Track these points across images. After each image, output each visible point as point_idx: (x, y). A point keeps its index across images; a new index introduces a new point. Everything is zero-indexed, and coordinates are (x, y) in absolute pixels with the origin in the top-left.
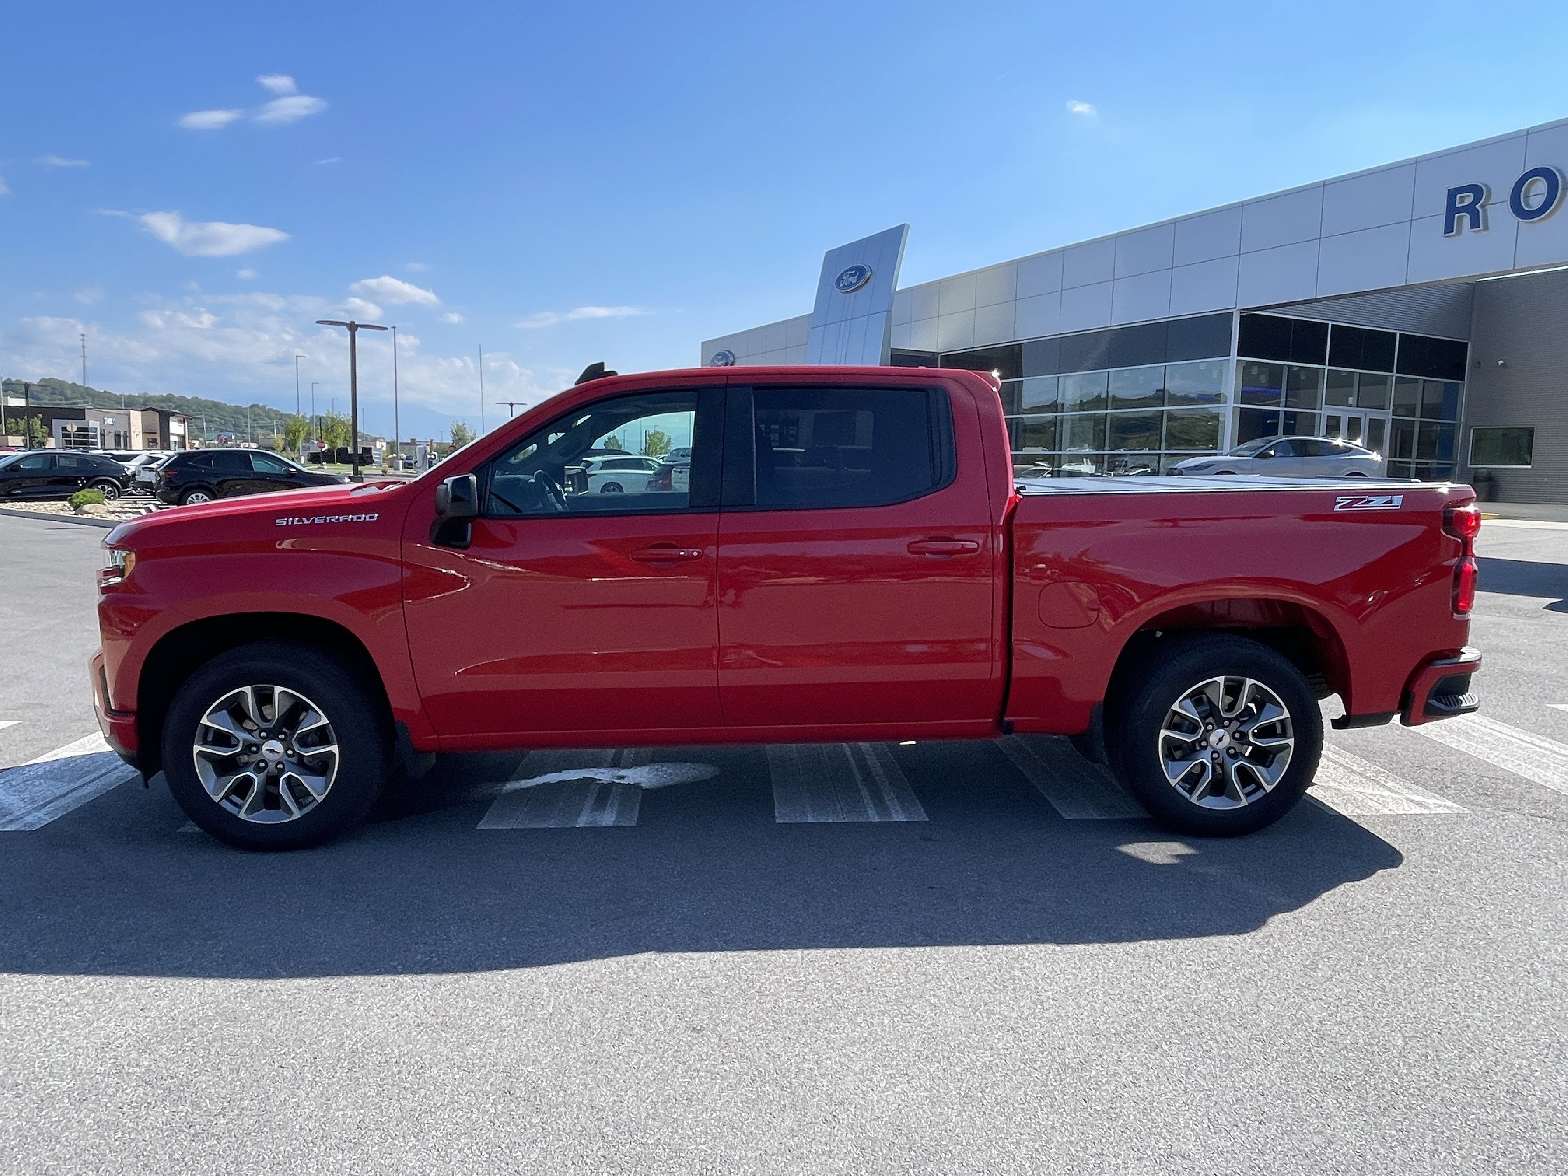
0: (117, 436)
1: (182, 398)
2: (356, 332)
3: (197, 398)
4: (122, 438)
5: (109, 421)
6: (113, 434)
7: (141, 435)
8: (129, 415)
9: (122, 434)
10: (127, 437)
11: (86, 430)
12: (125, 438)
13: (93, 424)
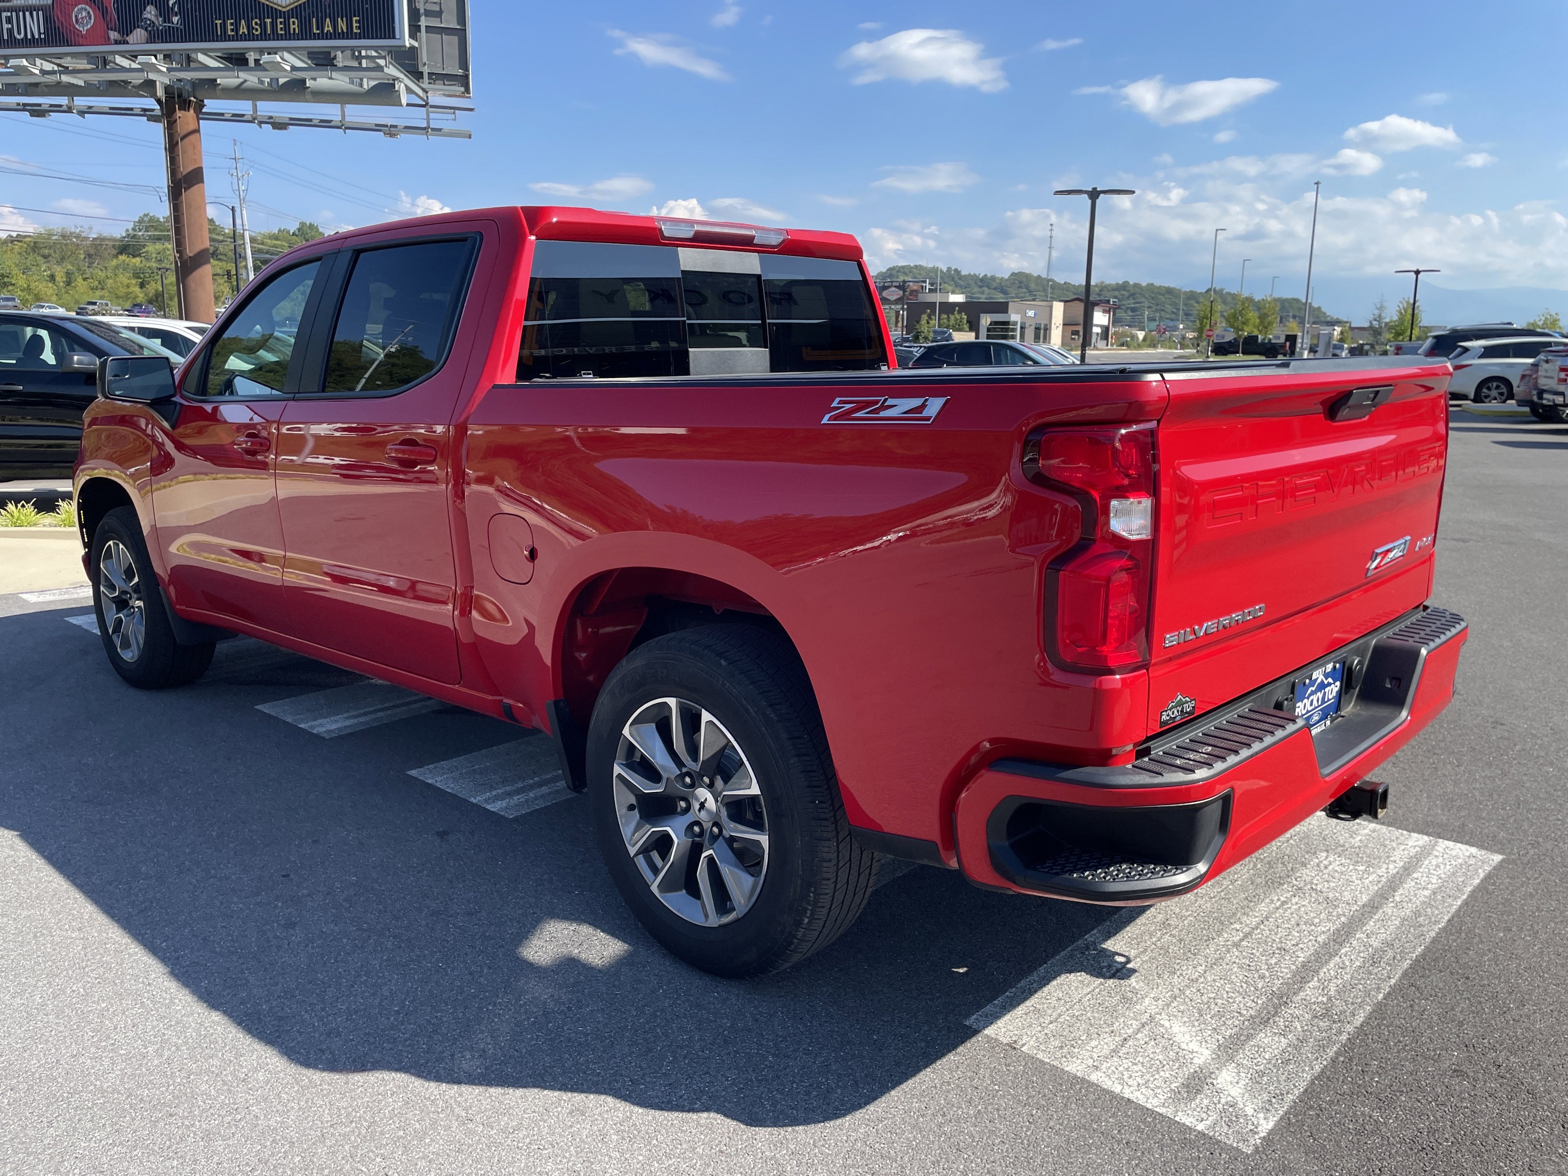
0: (1037, 329)
1: (1136, 285)
2: (1097, 201)
3: (1152, 284)
4: (1042, 332)
5: (1031, 313)
6: (1033, 327)
7: (1061, 327)
8: (1051, 307)
9: (1042, 326)
10: (1047, 329)
11: (1007, 323)
12: (1046, 330)
13: (1014, 317)
